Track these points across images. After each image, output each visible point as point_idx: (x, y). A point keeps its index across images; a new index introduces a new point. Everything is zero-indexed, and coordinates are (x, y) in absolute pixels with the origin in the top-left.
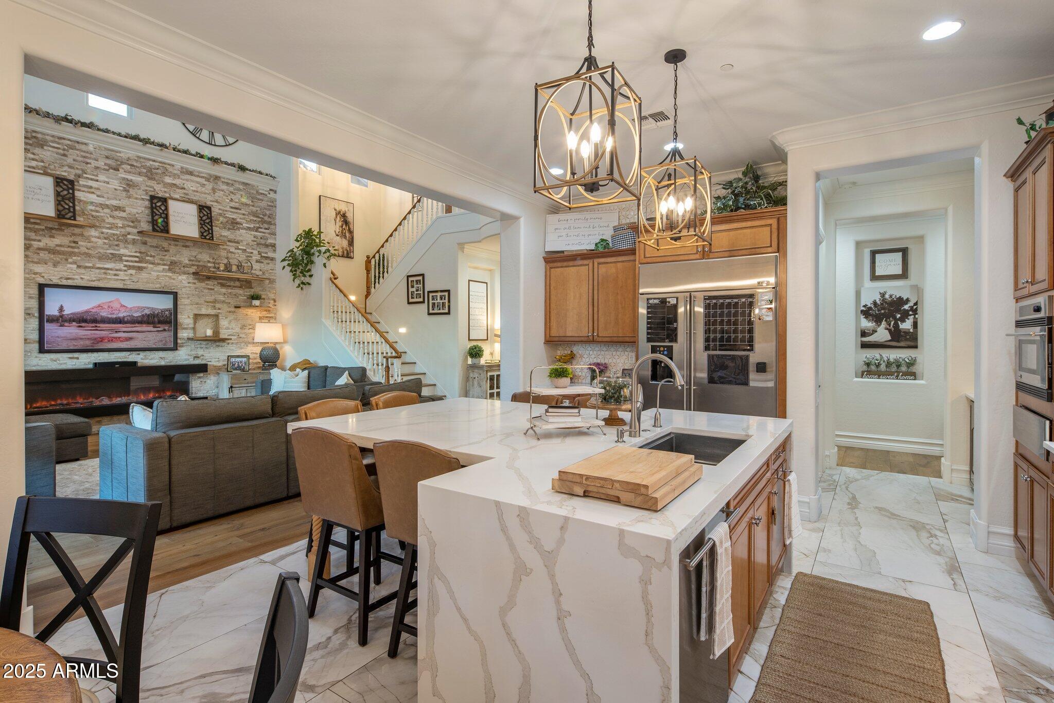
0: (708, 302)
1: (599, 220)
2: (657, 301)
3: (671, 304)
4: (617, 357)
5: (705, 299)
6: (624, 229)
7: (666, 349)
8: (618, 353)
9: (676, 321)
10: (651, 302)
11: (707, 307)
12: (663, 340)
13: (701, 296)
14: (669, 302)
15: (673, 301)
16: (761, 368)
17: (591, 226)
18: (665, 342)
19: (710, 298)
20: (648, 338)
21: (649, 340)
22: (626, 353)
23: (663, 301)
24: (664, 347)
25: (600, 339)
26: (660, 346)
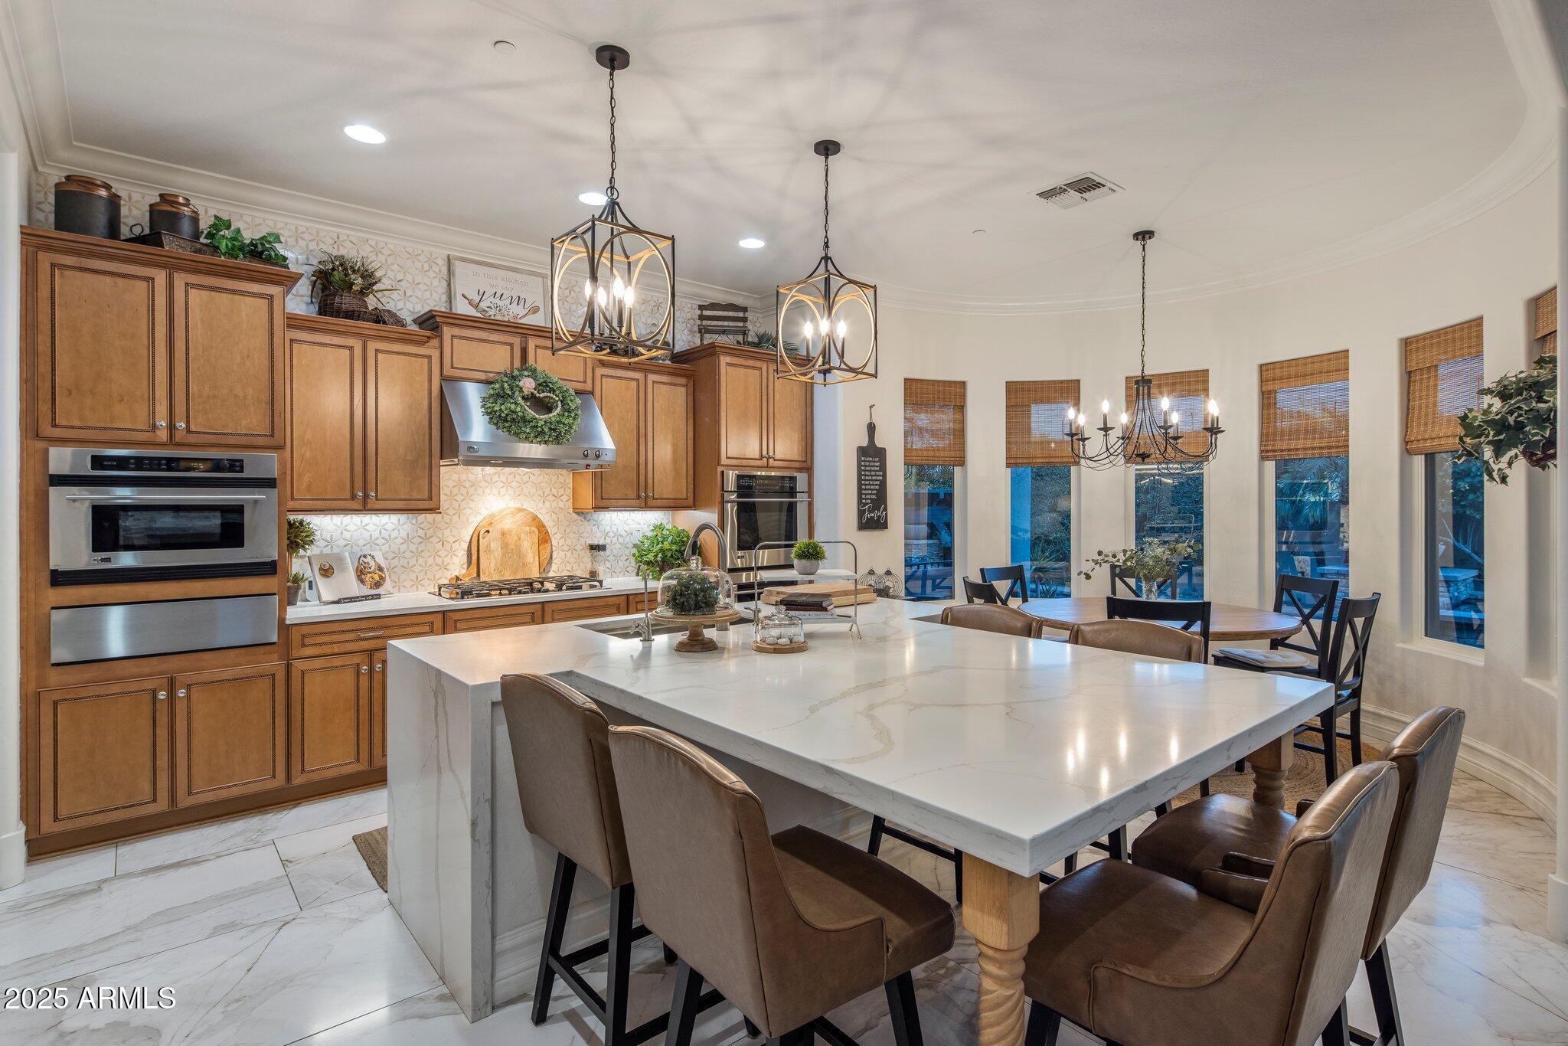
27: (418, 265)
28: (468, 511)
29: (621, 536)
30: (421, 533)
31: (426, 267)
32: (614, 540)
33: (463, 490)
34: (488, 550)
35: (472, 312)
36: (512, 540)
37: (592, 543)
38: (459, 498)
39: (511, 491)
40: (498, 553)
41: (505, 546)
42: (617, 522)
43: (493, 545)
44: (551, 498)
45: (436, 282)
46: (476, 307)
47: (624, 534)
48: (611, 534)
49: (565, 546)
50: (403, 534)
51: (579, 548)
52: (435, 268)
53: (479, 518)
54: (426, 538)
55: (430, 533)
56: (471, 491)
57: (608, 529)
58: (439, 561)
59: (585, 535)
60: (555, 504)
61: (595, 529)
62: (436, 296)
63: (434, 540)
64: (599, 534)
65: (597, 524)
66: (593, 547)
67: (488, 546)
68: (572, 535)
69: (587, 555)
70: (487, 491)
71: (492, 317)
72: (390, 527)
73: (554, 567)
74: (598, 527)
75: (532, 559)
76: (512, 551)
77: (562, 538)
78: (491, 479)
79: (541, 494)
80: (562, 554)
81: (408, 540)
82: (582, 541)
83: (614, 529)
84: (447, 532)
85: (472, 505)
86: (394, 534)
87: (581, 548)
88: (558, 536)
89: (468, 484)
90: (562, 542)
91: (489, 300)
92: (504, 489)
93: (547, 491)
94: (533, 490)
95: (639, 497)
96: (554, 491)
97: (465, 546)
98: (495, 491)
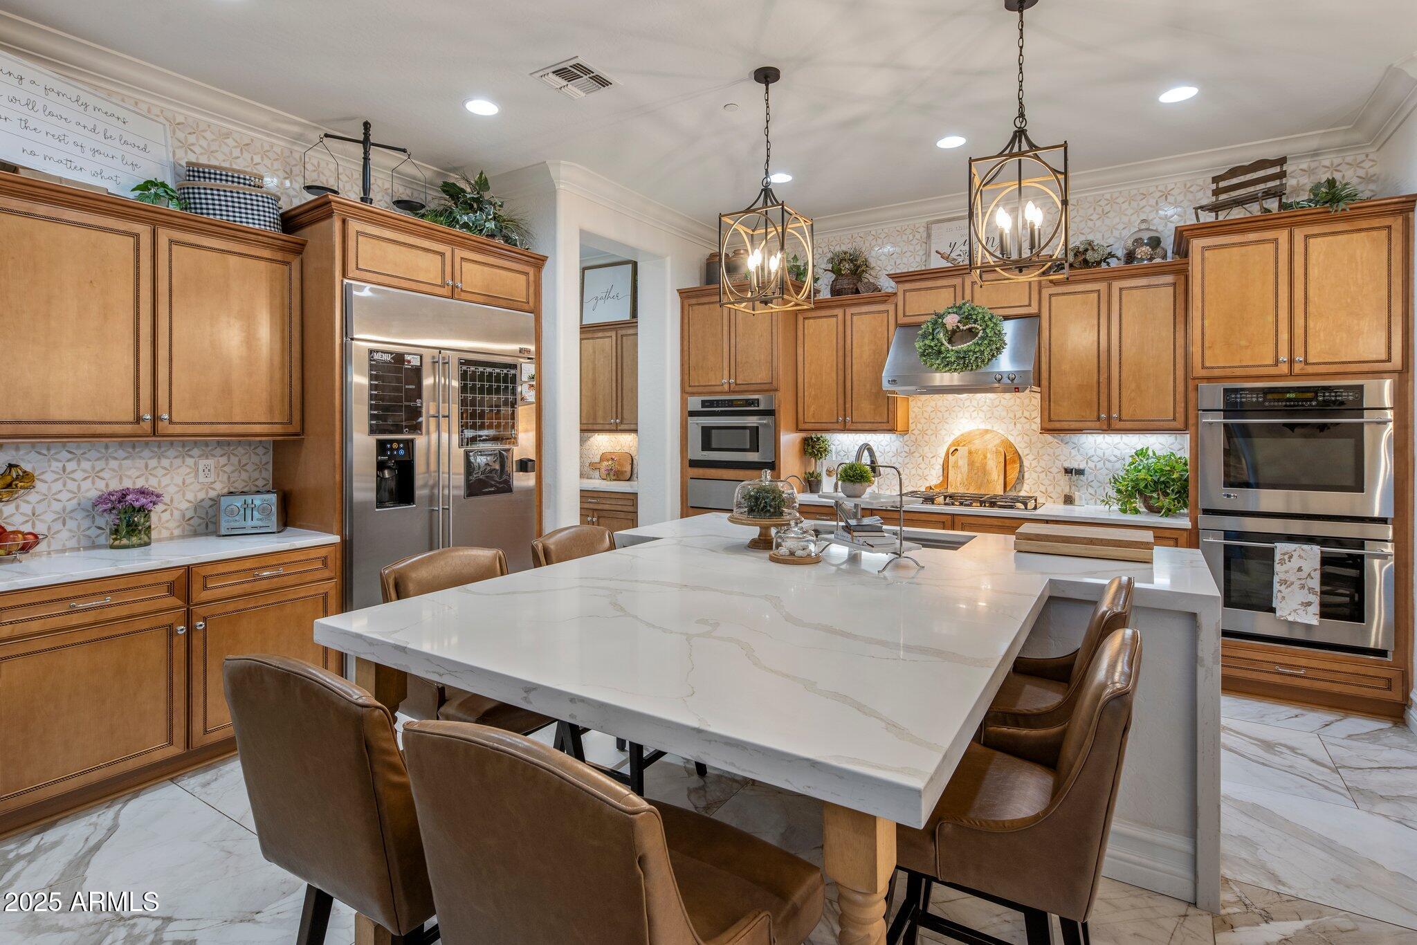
0: (464, 368)
1: (120, 123)
2: (387, 358)
3: (412, 366)
4: (160, 472)
5: (461, 363)
6: (250, 185)
7: (401, 445)
8: (165, 462)
9: (420, 397)
10: (377, 356)
11: (464, 376)
12: (399, 430)
13: (454, 359)
14: (409, 362)
15: (415, 361)
16: (524, 466)
17: (91, 126)
18: (402, 433)
19: (468, 362)
20: (371, 425)
21: (373, 431)
22: (190, 461)
23: (399, 358)
24: (398, 441)
25: (178, 429)
26: (391, 441)
27: (905, 238)
28: (943, 432)
29: (1109, 461)
30: (907, 449)
31: (911, 237)
32: (1100, 465)
33: (939, 415)
34: (956, 466)
35: (944, 264)
36: (978, 459)
37: (1067, 465)
38: (936, 421)
39: (981, 415)
40: (965, 469)
41: (971, 464)
42: (1104, 446)
43: (961, 463)
44: (1023, 420)
45: (918, 247)
46: (947, 258)
47: (1113, 459)
48: (1095, 459)
49: (1039, 467)
50: (894, 449)
51: (1054, 470)
52: (918, 236)
53: (953, 438)
54: (910, 453)
55: (913, 449)
56: (946, 415)
57: (1091, 452)
58: (920, 472)
59: (1062, 458)
60: (1027, 426)
61: (1074, 452)
62: (918, 259)
63: (916, 455)
64: (1079, 458)
65: (1076, 447)
66: (1068, 471)
67: (956, 462)
68: (1046, 457)
69: (1063, 480)
70: (960, 415)
71: (961, 264)
72: (884, 443)
73: (1026, 487)
74: (1079, 450)
75: (996, 478)
76: (977, 469)
77: (1034, 459)
78: (964, 404)
79: (1012, 417)
80: (1035, 475)
81: (897, 454)
82: (1058, 464)
83: (1100, 453)
84: (926, 449)
85: (946, 426)
86: (888, 449)
87: (1057, 470)
88: (1031, 457)
89: (943, 409)
90: (1034, 463)
91: (959, 249)
92: (976, 412)
93: (1019, 414)
94: (1004, 414)
95: (1099, 419)
96: (1027, 414)
97: (941, 461)
98: (967, 415)
